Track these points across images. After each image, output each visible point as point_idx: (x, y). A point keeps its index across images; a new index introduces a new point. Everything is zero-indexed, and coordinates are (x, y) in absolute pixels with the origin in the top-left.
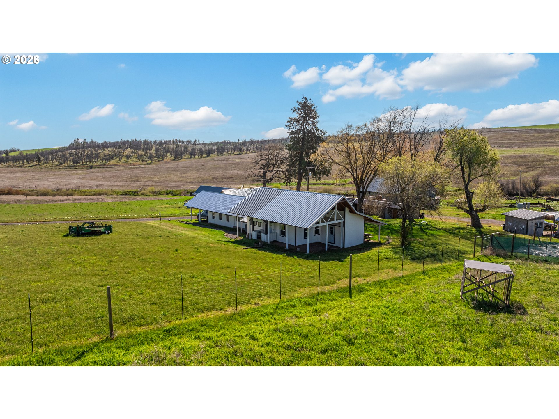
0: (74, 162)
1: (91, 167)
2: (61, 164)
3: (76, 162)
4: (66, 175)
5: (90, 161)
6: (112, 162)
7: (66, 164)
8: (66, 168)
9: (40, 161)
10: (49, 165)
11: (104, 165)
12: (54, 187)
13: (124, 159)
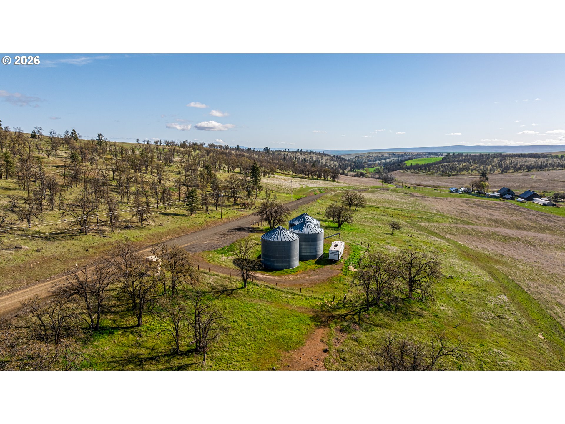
0: (442, 172)
1: (450, 175)
2: (436, 172)
3: (443, 172)
4: (437, 179)
5: (451, 172)
6: (462, 173)
7: (438, 173)
8: (438, 175)
9: (426, 170)
10: (430, 172)
11: (457, 174)
12: (432, 184)
13: (470, 171)
